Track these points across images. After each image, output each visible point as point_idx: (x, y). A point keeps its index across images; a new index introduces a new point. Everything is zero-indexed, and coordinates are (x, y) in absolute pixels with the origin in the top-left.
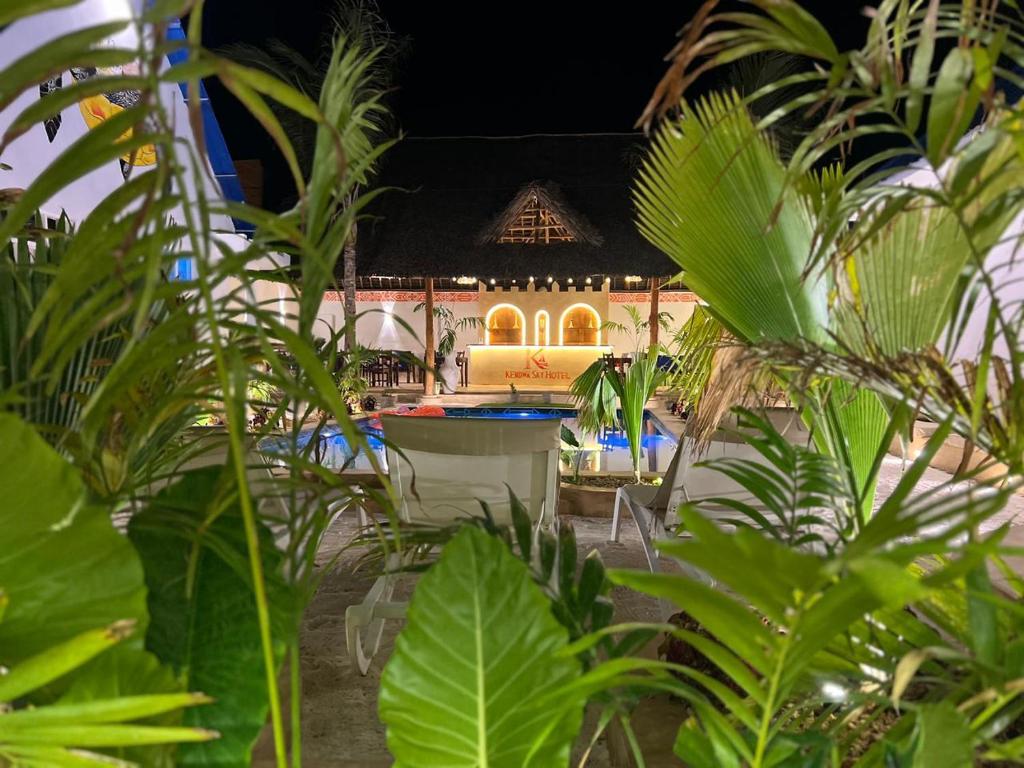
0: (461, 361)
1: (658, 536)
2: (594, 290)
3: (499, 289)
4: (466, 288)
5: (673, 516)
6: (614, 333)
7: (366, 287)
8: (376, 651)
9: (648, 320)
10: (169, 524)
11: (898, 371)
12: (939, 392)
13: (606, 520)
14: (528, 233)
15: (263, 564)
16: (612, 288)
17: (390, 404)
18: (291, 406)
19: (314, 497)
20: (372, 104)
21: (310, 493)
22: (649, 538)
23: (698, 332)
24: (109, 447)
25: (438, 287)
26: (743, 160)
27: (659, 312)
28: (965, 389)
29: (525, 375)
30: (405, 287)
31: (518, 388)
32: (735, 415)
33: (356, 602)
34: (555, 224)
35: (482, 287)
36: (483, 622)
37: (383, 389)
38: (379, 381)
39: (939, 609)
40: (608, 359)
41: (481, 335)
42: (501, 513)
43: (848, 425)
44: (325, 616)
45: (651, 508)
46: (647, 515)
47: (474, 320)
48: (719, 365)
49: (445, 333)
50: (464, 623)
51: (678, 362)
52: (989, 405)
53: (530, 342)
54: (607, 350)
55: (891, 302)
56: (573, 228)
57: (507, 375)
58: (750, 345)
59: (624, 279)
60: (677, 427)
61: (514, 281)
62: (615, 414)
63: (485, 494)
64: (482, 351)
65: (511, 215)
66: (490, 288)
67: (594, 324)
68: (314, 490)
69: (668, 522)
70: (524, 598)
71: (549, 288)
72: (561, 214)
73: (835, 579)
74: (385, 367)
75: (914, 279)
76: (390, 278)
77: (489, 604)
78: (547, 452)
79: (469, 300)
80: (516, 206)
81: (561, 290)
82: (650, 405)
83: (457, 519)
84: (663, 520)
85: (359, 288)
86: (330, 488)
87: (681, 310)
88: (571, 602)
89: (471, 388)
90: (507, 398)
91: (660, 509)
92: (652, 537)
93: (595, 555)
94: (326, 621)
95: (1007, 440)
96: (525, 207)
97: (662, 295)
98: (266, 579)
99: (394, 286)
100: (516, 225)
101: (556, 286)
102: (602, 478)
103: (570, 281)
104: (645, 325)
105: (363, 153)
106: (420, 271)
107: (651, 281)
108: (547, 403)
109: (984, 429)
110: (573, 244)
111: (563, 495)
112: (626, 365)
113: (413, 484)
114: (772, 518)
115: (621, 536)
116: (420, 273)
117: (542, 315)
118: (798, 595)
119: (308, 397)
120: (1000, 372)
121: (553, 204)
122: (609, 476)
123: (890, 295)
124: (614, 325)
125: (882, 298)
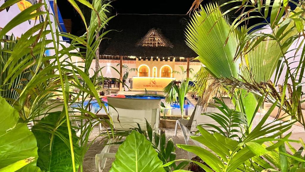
0: (130, 81)
1: (188, 134)
2: (170, 61)
3: (142, 60)
4: (132, 59)
5: (193, 129)
6: (176, 74)
7: (102, 58)
8: (104, 168)
9: (186, 70)
10: (45, 128)
11: (260, 87)
12: (272, 94)
13: (173, 129)
14: (151, 44)
15: (73, 141)
16: (176, 61)
17: (109, 94)
18: (82, 94)
19: (88, 121)
20: (108, 5)
21: (87, 120)
22: (186, 135)
23: (202, 74)
24: (26, 105)
25: (124, 59)
26: (218, 24)
27: (190, 68)
28: (279, 93)
29: (149, 86)
30: (114, 59)
31: (147, 90)
32: (214, 100)
33: (99, 152)
34: (159, 41)
35: (137, 59)
36: (138, 159)
37: (107, 89)
38: (105, 87)
39: (270, 157)
40: (174, 82)
41: (137, 73)
42: (143, 127)
43: (245, 103)
44: (89, 157)
45: (186, 126)
46: (185, 128)
47: (134, 69)
48: (208, 85)
49: (126, 73)
50: (132, 159)
51: (195, 84)
52: (286, 98)
53: (151, 76)
54: (174, 79)
55: (257, 67)
56: (164, 42)
57: (144, 86)
58: (217, 79)
59: (179, 58)
60: (194, 102)
61: (147, 58)
62: (176, 99)
63: (138, 121)
64: (137, 79)
65: (146, 38)
66: (140, 60)
67: (170, 71)
68: (88, 119)
69: (191, 131)
70: (150, 152)
71: (157, 60)
72: (162, 38)
73: (242, 148)
74: (107, 82)
75: (264, 60)
76: (109, 56)
77: (140, 154)
78: (156, 109)
79: (133, 63)
80: (148, 35)
81: (160, 61)
82: (187, 96)
83: (130, 129)
84: (190, 130)
85: (100, 59)
86: (93, 119)
87: (196, 68)
88: (164, 154)
89: (133, 89)
90: (144, 93)
91: (189, 127)
92: (187, 135)
93: (171, 140)
94: (89, 158)
95: (291, 108)
96: (151, 36)
97: (190, 63)
98: (73, 145)
99: (111, 58)
100: (148, 41)
101: (159, 60)
102: (172, 117)
103: (163, 58)
104: (185, 72)
105: (105, 19)
106: (119, 54)
107: (187, 59)
108: (156, 94)
109: (284, 105)
110: (165, 47)
111: (161, 122)
112: (179, 84)
113: (118, 118)
114: (223, 130)
115: (177, 134)
116: (119, 55)
117: (155, 69)
118: (231, 152)
119: (87, 91)
120: (289, 88)
121: (159, 35)
122: (174, 117)
123: (257, 65)
124: (176, 71)
125: (255, 65)
